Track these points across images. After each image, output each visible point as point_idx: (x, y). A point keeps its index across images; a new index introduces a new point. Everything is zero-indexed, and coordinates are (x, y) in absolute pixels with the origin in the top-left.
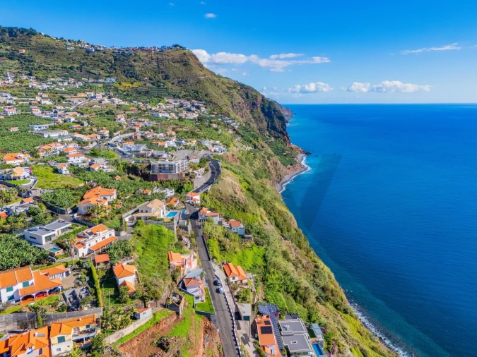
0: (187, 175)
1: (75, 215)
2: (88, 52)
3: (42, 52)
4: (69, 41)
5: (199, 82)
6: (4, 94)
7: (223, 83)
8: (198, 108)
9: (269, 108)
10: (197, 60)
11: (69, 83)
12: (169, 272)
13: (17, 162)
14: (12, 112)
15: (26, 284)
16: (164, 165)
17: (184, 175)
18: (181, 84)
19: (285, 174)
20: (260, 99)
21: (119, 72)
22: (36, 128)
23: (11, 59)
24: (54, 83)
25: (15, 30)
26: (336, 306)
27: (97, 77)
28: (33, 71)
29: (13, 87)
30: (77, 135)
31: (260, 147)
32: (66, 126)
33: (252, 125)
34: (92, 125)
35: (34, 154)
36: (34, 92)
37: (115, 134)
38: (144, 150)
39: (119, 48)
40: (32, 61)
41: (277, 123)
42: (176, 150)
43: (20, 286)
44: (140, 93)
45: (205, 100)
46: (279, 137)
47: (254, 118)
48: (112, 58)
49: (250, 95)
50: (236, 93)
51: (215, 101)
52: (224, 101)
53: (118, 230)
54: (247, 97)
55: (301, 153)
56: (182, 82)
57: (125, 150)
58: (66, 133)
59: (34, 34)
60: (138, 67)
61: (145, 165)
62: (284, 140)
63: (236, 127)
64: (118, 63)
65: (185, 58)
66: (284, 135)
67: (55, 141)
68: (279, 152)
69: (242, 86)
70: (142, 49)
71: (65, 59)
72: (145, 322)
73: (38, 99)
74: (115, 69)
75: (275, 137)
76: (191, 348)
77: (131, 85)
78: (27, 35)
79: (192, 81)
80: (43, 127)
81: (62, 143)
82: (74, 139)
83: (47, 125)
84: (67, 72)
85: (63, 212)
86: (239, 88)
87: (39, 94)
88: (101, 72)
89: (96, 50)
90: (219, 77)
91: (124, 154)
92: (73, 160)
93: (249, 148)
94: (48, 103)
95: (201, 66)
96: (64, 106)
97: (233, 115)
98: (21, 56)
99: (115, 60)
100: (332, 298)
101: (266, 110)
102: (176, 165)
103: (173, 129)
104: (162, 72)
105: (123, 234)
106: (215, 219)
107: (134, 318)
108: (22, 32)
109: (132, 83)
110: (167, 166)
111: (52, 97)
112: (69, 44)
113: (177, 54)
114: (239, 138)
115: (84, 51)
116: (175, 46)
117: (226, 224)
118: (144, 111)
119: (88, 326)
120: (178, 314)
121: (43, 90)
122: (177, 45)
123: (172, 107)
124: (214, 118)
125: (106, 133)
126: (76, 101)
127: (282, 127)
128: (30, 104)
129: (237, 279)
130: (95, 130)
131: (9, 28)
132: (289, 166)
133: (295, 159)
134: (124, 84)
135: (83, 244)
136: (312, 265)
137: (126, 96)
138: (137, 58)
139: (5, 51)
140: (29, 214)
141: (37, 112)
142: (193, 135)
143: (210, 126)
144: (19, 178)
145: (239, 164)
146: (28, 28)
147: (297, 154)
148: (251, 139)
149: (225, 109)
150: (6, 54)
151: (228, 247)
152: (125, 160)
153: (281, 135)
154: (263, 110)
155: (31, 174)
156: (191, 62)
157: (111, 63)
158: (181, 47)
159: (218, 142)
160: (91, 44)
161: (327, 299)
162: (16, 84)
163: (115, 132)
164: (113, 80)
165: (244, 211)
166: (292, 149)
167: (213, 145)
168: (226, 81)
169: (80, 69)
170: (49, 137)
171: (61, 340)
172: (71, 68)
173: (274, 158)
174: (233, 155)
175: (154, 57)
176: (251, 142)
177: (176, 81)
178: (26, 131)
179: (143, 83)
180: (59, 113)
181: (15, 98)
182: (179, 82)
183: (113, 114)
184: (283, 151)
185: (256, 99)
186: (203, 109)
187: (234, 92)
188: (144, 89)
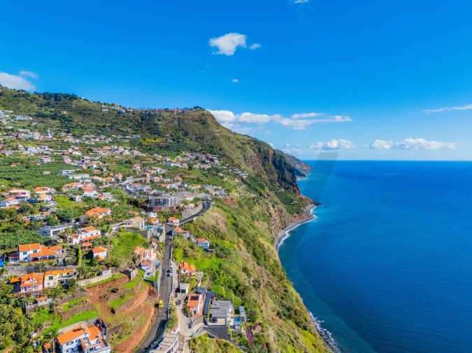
0: (177, 208)
1: (77, 223)
2: (119, 113)
3: (80, 113)
4: (105, 104)
5: (214, 138)
6: (43, 147)
7: (238, 139)
8: (212, 160)
9: (280, 161)
10: (215, 119)
11: (100, 139)
12: (132, 256)
13: (44, 192)
14: (47, 160)
15: (35, 252)
16: (159, 200)
17: (175, 208)
18: (198, 139)
19: (291, 222)
20: (271, 152)
21: (144, 129)
22: (64, 172)
23: (53, 119)
24: (87, 139)
25: (59, 96)
26: (297, 324)
27: (125, 134)
28: (71, 129)
29: (51, 141)
30: (96, 178)
31: (265, 195)
32: (89, 171)
33: (263, 176)
34: (110, 170)
35: (58, 189)
36: (69, 145)
37: (128, 178)
38: (148, 190)
39: (147, 109)
40: (71, 121)
41: (288, 175)
42: (176, 191)
43: (31, 252)
44: (161, 148)
45: (219, 154)
46: (289, 188)
47: (265, 170)
48: (139, 118)
49: (262, 150)
50: (249, 148)
51: (228, 154)
52: (237, 155)
53: (103, 232)
54: (260, 151)
55: (311, 203)
56: (199, 138)
57: (132, 190)
58: (87, 176)
59: (75, 99)
60: (161, 125)
61: (144, 200)
62: (294, 191)
63: (244, 177)
64: (144, 122)
65: (204, 118)
66: (294, 186)
67: (77, 181)
68: (288, 202)
69: (256, 142)
70: (166, 110)
71: (99, 119)
72: (106, 278)
73: (70, 151)
74: (141, 127)
75: (286, 188)
76: (133, 295)
77: (153, 141)
78: (70, 99)
79: (208, 137)
80: (70, 171)
81: (82, 183)
82: (93, 180)
83: (74, 170)
84: (100, 130)
85: (68, 221)
86: (252, 144)
87: (72, 147)
88: (129, 130)
89: (127, 112)
90: (235, 134)
91: (130, 192)
92: (87, 194)
93: (253, 195)
94: (78, 154)
95: (218, 125)
96: (91, 156)
97: (243, 167)
98: (63, 117)
99: (142, 119)
100: (294, 316)
101: (278, 163)
102: (170, 200)
103: (181, 176)
104: (182, 130)
105: (107, 234)
106: (184, 235)
107: (99, 274)
108: (65, 97)
109: (155, 139)
110: (162, 200)
111: (82, 150)
112: (104, 106)
113: (196, 114)
114: (244, 186)
115: (116, 113)
116: (196, 108)
117: (194, 240)
118: (159, 161)
119: (68, 274)
120: (130, 277)
121: (76, 144)
122: (198, 107)
123: (188, 159)
124: (225, 169)
125: (120, 177)
126: (101, 152)
127: (293, 179)
128: (63, 154)
129: (187, 271)
130: (111, 174)
131: (55, 94)
132: (295, 214)
133: (303, 208)
134: (148, 140)
135: (77, 237)
136: (282, 290)
137: (149, 149)
138: (161, 118)
139: (50, 113)
140: (45, 221)
141: (68, 160)
142: (199, 181)
143: (216, 175)
144: (43, 201)
145: (237, 206)
146: (71, 94)
147: (307, 204)
148: (258, 188)
149: (236, 162)
150: (50, 115)
151: (189, 254)
152: (129, 196)
153: (291, 187)
154: (274, 163)
155: (52, 200)
156: (209, 121)
157: (138, 122)
158: (200, 108)
159: (220, 188)
160: (123, 106)
161: (290, 317)
162: (55, 139)
163: (128, 176)
164: (139, 136)
165: (222, 238)
166: (301, 199)
167: (215, 190)
168: (240, 137)
169: (111, 127)
170: (73, 178)
171: (51, 278)
172: (104, 127)
173: (279, 206)
174: (232, 199)
175: (176, 117)
176: (257, 190)
177: (194, 137)
178: (56, 174)
179: (164, 139)
180: (86, 162)
181: (51, 150)
182: (197, 138)
183: (131, 163)
184: (292, 201)
185: (268, 153)
186: (216, 161)
187: (248, 147)
188: (165, 144)
